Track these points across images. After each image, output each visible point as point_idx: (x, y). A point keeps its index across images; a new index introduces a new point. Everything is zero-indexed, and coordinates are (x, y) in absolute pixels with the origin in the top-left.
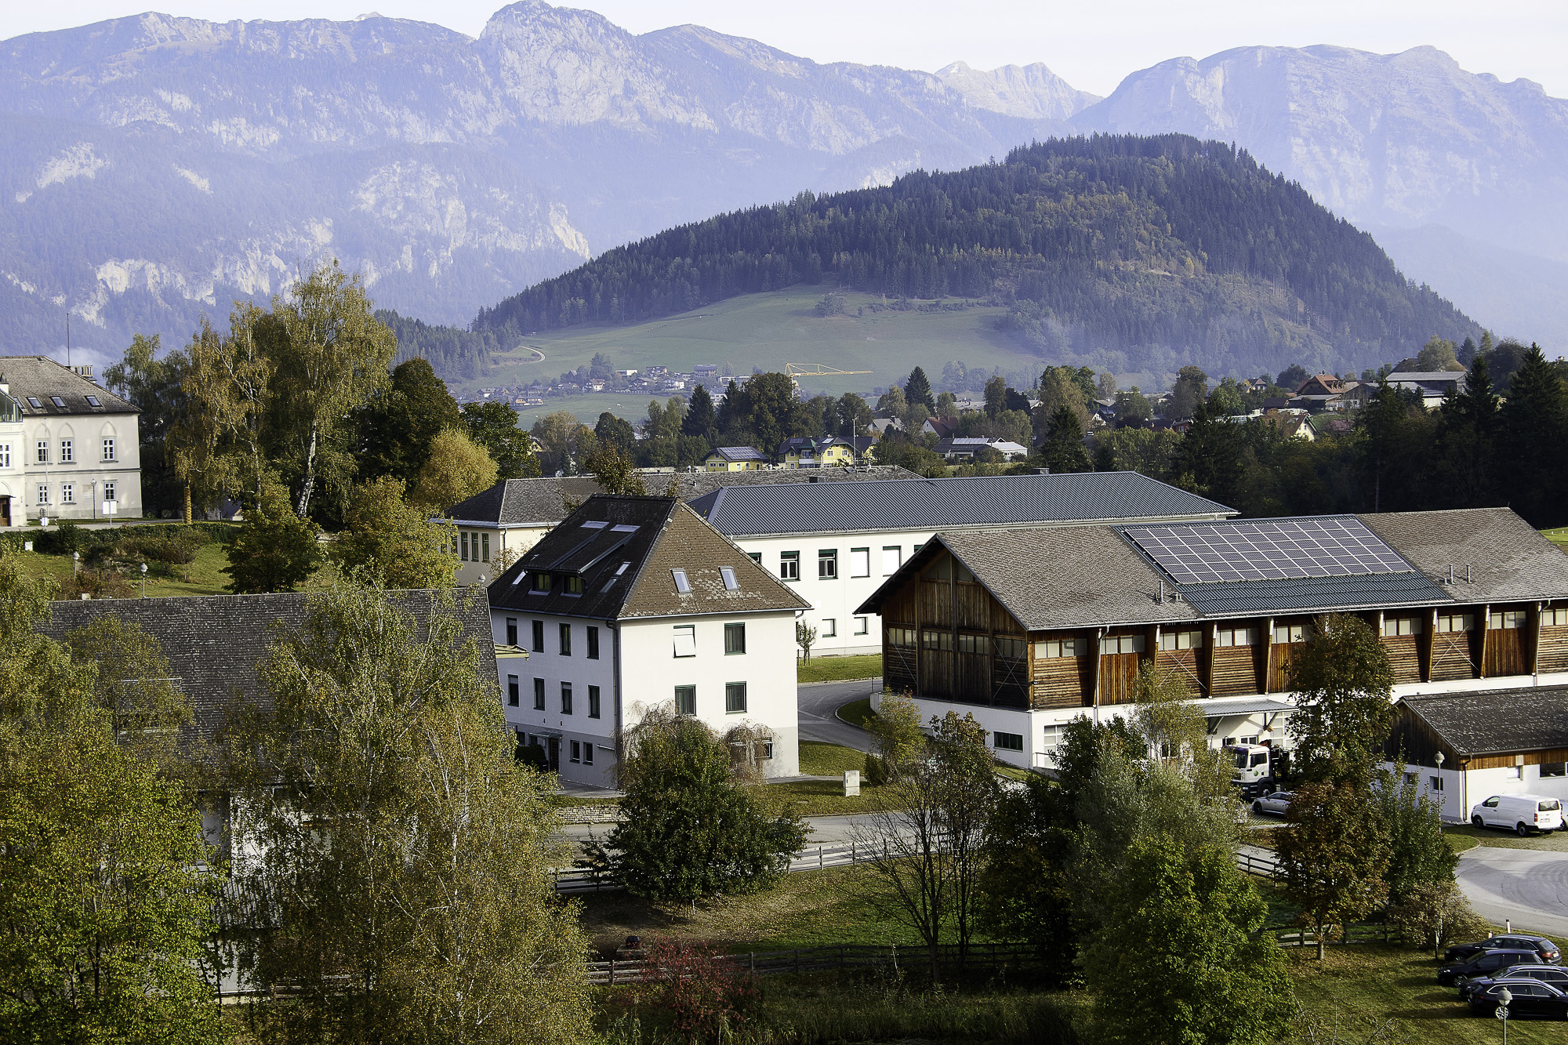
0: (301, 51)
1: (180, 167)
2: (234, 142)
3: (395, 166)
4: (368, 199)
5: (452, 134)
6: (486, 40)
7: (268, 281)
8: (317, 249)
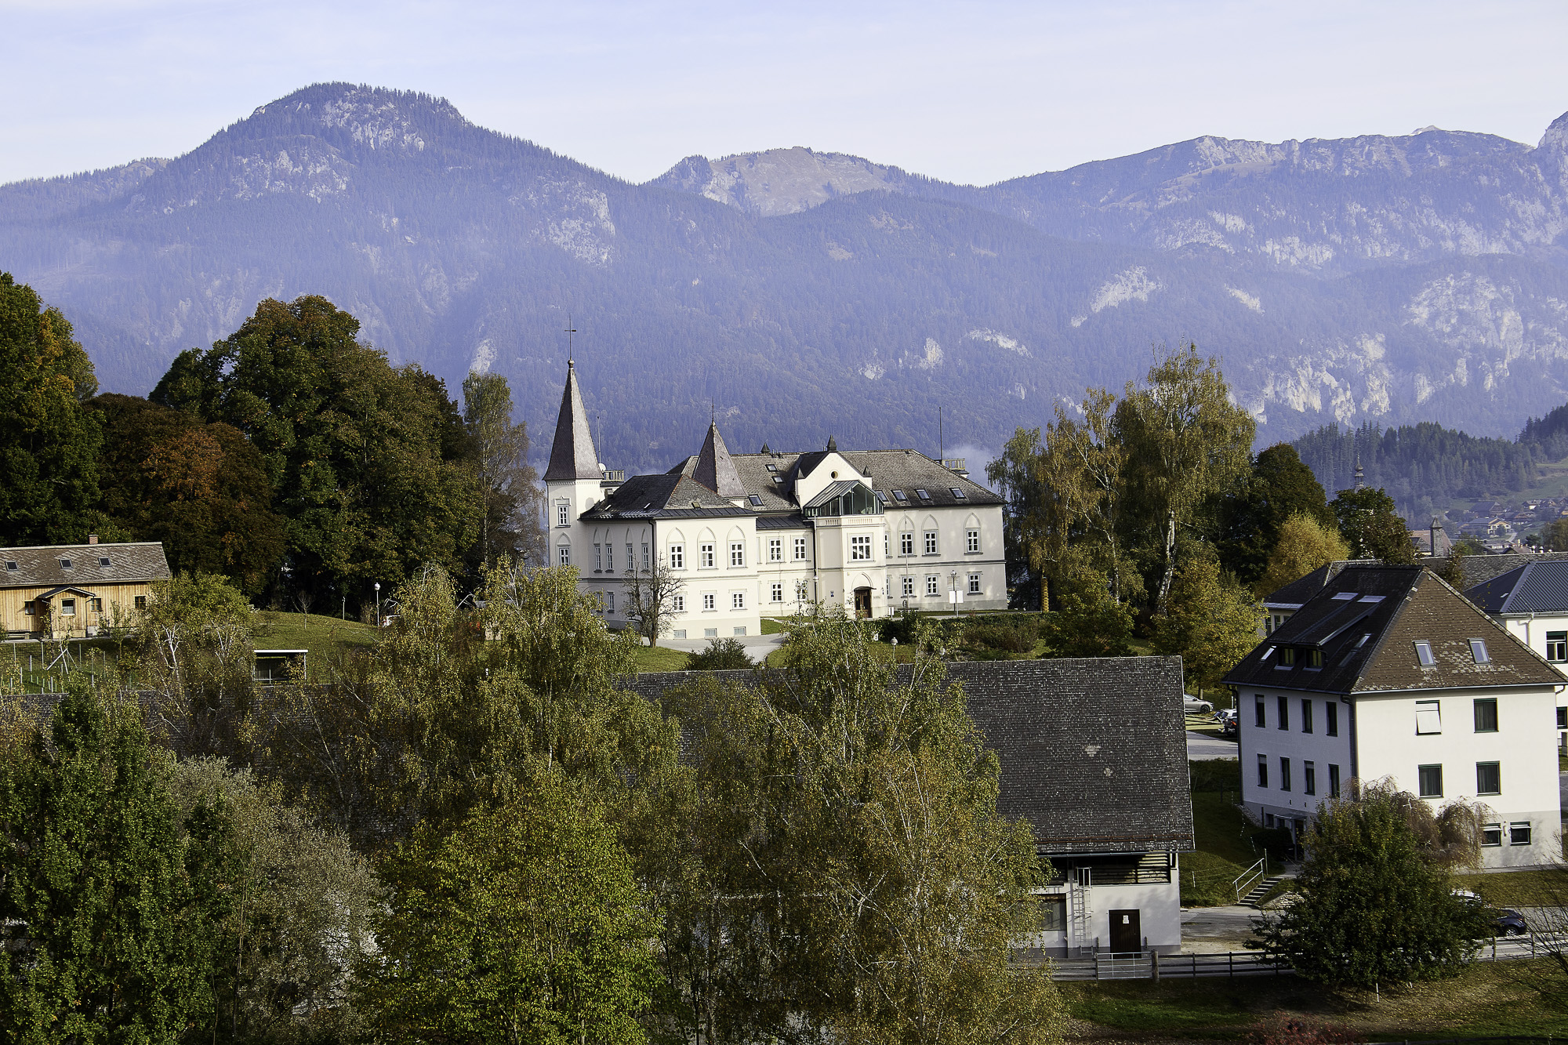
0: (1356, 168)
1: (1231, 287)
2: (1287, 261)
3: (1448, 279)
4: (1422, 313)
5: (1509, 245)
6: (1545, 148)
7: (1319, 398)
8: (1369, 365)
